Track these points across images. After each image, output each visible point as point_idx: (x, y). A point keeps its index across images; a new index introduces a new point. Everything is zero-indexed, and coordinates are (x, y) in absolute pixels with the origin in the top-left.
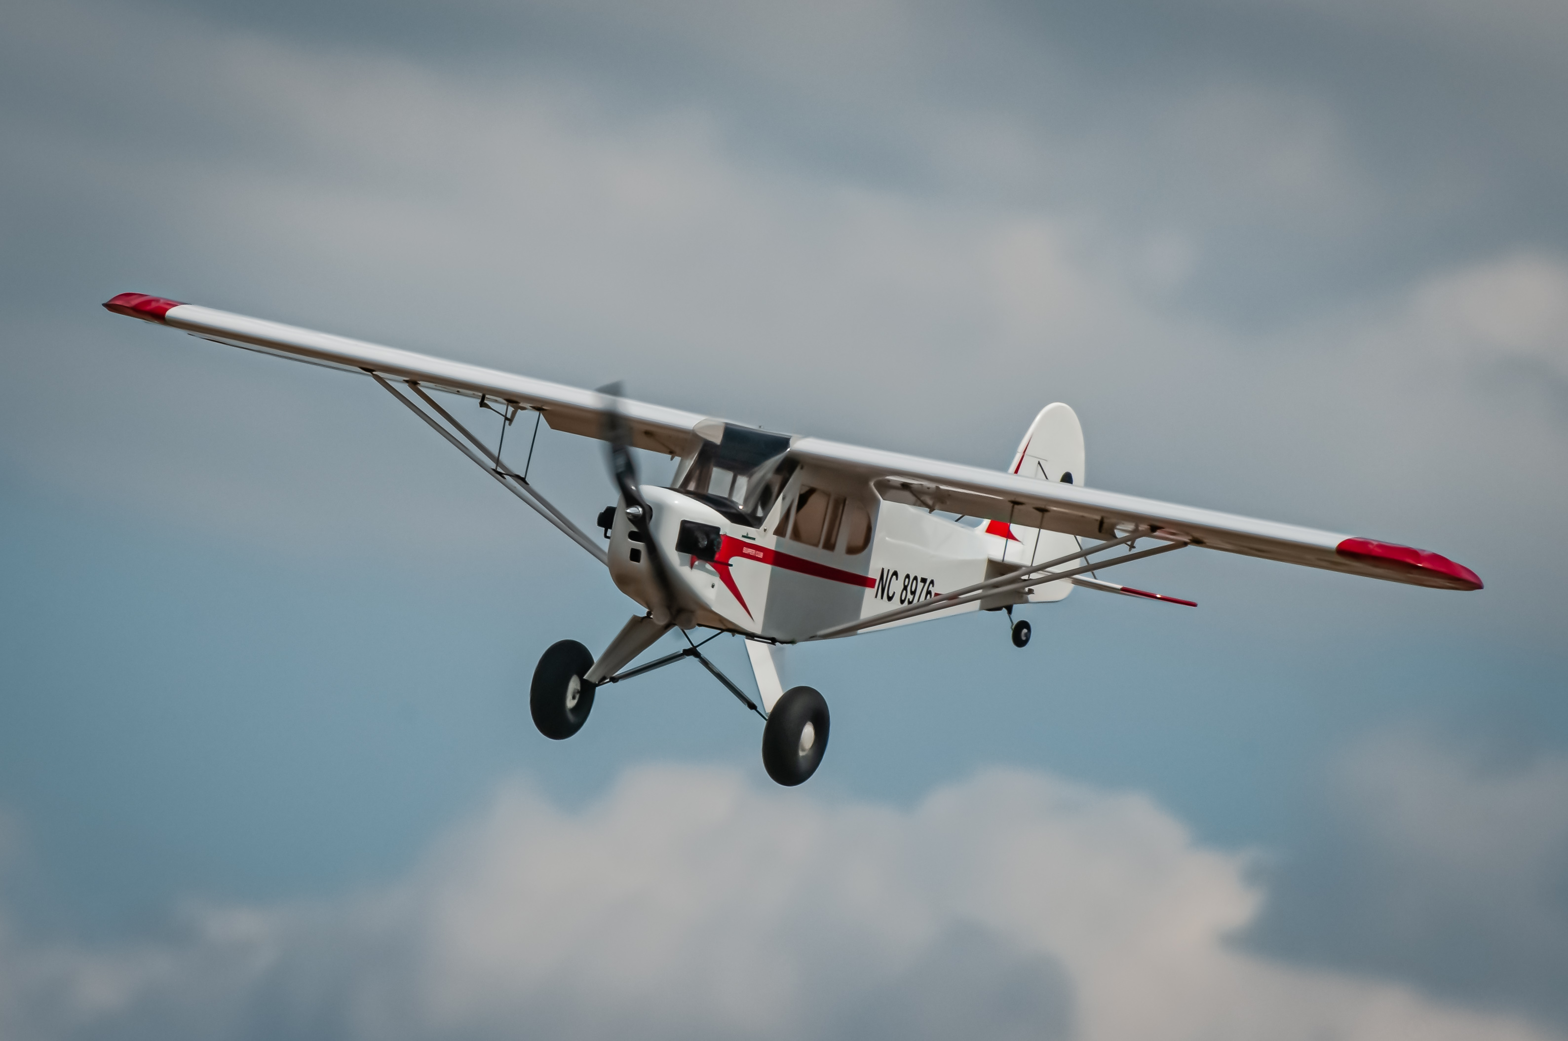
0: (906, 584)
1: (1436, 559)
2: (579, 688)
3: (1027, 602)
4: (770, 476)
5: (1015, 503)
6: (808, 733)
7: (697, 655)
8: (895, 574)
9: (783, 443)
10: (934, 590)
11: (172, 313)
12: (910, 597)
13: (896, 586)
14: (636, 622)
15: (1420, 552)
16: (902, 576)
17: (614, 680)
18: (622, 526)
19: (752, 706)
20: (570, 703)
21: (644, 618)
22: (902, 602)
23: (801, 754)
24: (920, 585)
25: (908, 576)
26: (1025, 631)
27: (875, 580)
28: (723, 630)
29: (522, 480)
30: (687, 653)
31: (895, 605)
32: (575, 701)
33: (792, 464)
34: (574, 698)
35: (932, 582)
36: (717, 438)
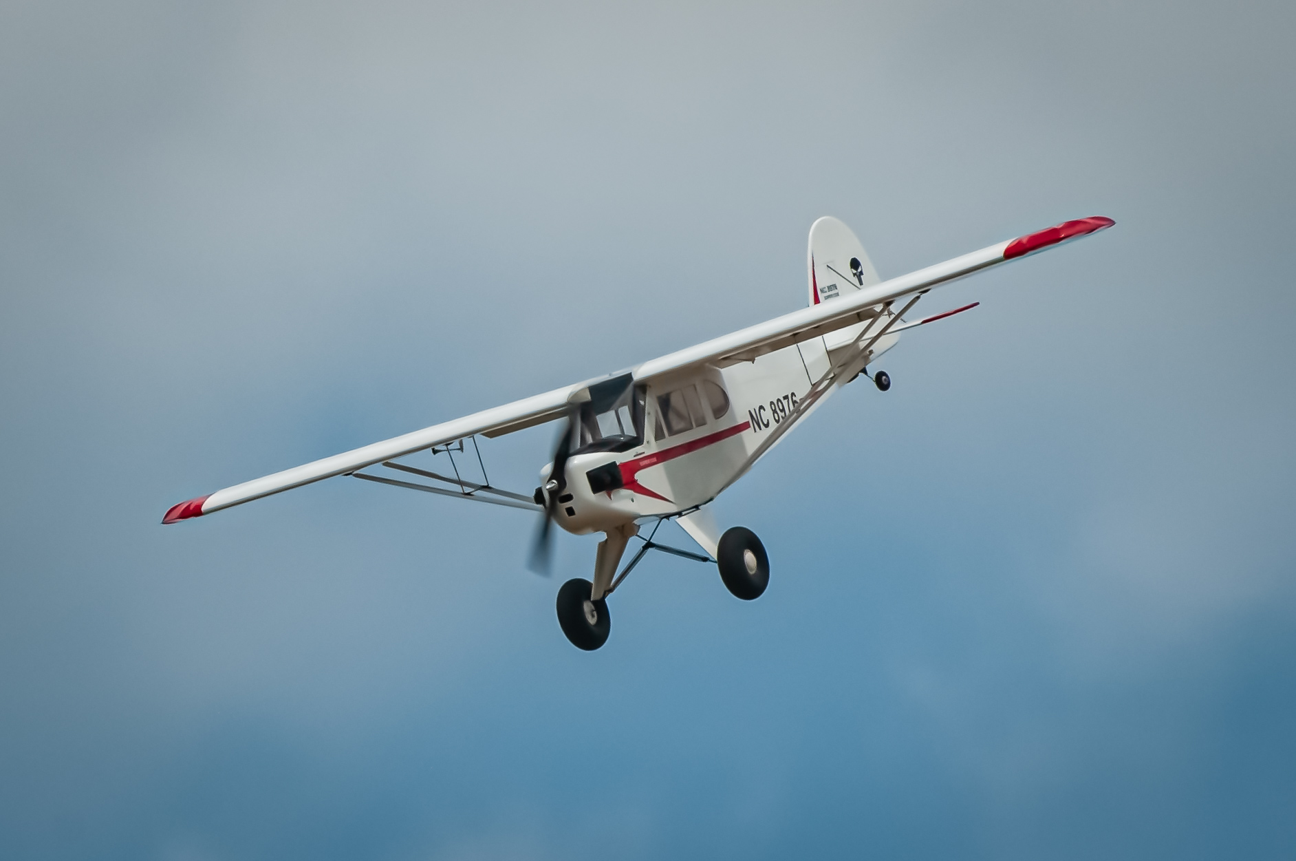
0: (774, 409)
2: (593, 607)
3: (872, 360)
6: (749, 558)
7: (653, 545)
8: (761, 407)
9: (629, 377)
10: (797, 399)
11: (206, 506)
12: (782, 414)
13: (767, 415)
14: (603, 547)
16: (767, 407)
17: (611, 590)
19: (705, 559)
20: (592, 621)
22: (777, 421)
23: (752, 573)
24: (785, 402)
25: (772, 403)
26: (884, 377)
27: (748, 422)
29: (487, 488)
30: (646, 547)
31: (773, 426)
32: (596, 618)
33: (642, 387)
34: (593, 616)
35: (793, 394)
36: (587, 397)
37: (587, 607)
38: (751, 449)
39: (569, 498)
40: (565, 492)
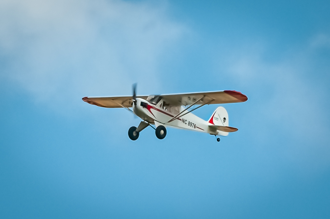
8: (186, 120)
12: (190, 125)
23: (161, 134)
25: (189, 122)
26: (219, 139)
27: (182, 120)
35: (195, 124)
37: (134, 132)
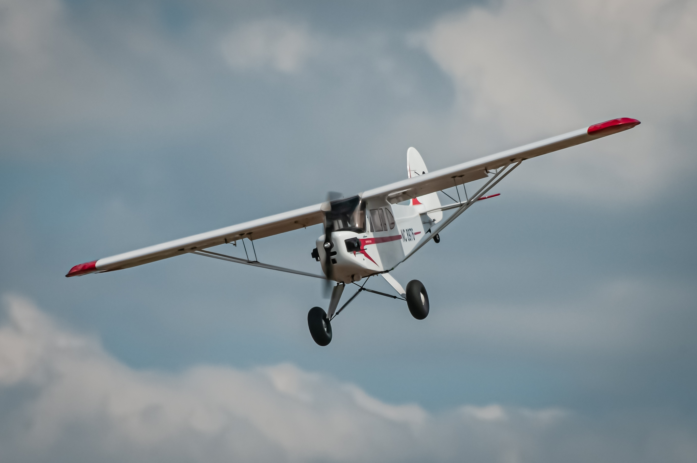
0: (407, 233)
1: (624, 119)
2: (325, 323)
3: (435, 224)
4: (360, 212)
5: (454, 177)
6: (422, 296)
7: (364, 289)
9: (356, 200)
10: (413, 232)
11: (98, 264)
13: (406, 235)
15: (618, 120)
16: (405, 231)
17: (334, 316)
18: (322, 254)
19: (395, 297)
21: (337, 286)
23: (423, 305)
24: (410, 231)
25: (407, 230)
28: (369, 276)
30: (360, 290)
32: (326, 329)
33: (364, 203)
35: (412, 229)
36: (329, 209)
38: (407, 252)
39: (335, 253)
40: (332, 250)
